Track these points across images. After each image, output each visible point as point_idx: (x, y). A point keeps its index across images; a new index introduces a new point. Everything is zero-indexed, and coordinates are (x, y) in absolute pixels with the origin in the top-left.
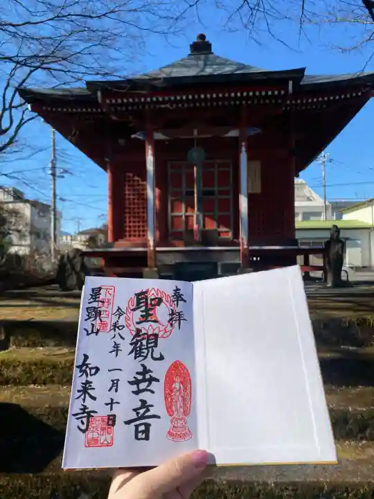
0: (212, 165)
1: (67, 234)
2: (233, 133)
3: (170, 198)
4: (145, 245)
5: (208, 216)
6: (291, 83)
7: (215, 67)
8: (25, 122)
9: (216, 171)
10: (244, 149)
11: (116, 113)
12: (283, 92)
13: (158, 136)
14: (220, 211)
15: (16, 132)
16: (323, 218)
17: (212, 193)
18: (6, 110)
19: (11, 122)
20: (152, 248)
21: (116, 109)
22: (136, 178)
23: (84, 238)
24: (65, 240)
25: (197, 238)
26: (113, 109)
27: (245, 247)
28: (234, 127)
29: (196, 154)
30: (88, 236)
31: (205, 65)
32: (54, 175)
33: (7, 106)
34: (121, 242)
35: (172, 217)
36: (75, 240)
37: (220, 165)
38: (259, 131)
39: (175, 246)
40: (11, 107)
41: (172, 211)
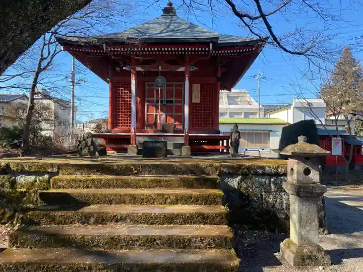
0: (172, 86)
1: (80, 122)
2: (182, 69)
3: (146, 104)
4: (129, 131)
5: (169, 115)
6: (211, 44)
7: (176, 25)
8: (57, 53)
9: (174, 88)
10: (187, 78)
11: (114, 55)
12: (207, 49)
13: (139, 69)
14: (176, 112)
15: (52, 59)
16: (257, 116)
17: (172, 102)
18: (46, 44)
19: (49, 54)
20: (133, 133)
21: (114, 53)
22: (126, 91)
23: (93, 125)
24: (79, 126)
25: (159, 128)
26: (112, 53)
27: (187, 134)
28: (182, 65)
29: (160, 80)
30: (95, 125)
31: (171, 23)
32: (73, 82)
33: (47, 42)
34: (116, 129)
35: (148, 115)
36: (86, 127)
37: (177, 85)
38: (195, 68)
39: (148, 133)
40: (49, 43)
41: (148, 112)
